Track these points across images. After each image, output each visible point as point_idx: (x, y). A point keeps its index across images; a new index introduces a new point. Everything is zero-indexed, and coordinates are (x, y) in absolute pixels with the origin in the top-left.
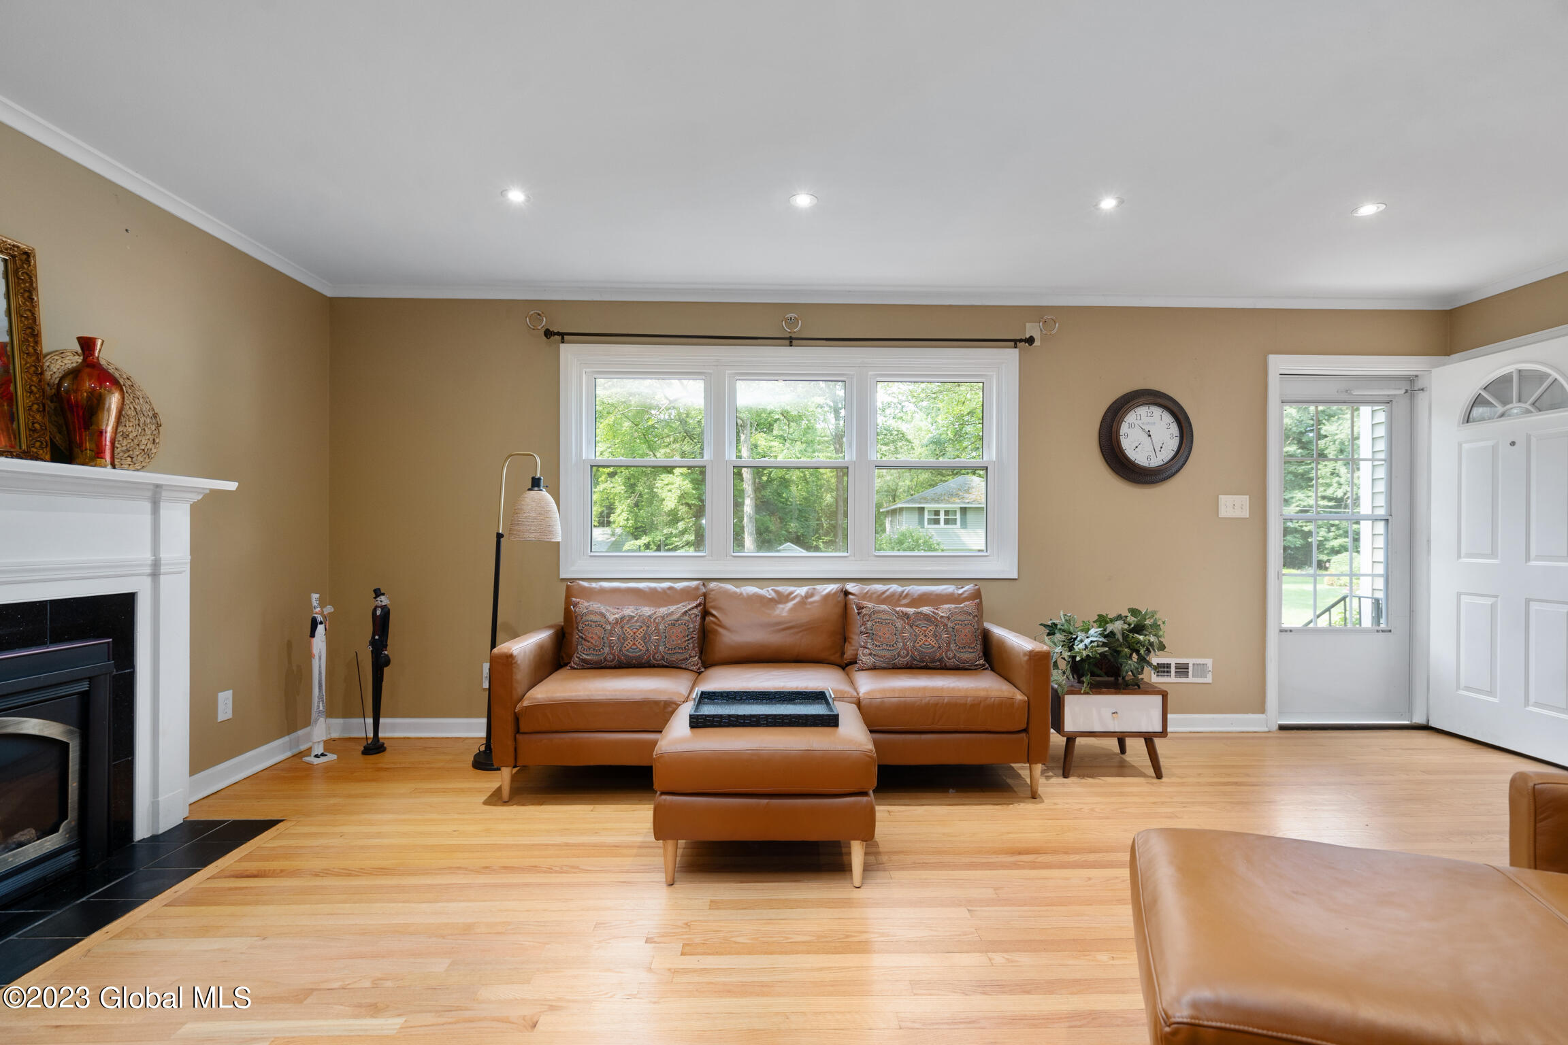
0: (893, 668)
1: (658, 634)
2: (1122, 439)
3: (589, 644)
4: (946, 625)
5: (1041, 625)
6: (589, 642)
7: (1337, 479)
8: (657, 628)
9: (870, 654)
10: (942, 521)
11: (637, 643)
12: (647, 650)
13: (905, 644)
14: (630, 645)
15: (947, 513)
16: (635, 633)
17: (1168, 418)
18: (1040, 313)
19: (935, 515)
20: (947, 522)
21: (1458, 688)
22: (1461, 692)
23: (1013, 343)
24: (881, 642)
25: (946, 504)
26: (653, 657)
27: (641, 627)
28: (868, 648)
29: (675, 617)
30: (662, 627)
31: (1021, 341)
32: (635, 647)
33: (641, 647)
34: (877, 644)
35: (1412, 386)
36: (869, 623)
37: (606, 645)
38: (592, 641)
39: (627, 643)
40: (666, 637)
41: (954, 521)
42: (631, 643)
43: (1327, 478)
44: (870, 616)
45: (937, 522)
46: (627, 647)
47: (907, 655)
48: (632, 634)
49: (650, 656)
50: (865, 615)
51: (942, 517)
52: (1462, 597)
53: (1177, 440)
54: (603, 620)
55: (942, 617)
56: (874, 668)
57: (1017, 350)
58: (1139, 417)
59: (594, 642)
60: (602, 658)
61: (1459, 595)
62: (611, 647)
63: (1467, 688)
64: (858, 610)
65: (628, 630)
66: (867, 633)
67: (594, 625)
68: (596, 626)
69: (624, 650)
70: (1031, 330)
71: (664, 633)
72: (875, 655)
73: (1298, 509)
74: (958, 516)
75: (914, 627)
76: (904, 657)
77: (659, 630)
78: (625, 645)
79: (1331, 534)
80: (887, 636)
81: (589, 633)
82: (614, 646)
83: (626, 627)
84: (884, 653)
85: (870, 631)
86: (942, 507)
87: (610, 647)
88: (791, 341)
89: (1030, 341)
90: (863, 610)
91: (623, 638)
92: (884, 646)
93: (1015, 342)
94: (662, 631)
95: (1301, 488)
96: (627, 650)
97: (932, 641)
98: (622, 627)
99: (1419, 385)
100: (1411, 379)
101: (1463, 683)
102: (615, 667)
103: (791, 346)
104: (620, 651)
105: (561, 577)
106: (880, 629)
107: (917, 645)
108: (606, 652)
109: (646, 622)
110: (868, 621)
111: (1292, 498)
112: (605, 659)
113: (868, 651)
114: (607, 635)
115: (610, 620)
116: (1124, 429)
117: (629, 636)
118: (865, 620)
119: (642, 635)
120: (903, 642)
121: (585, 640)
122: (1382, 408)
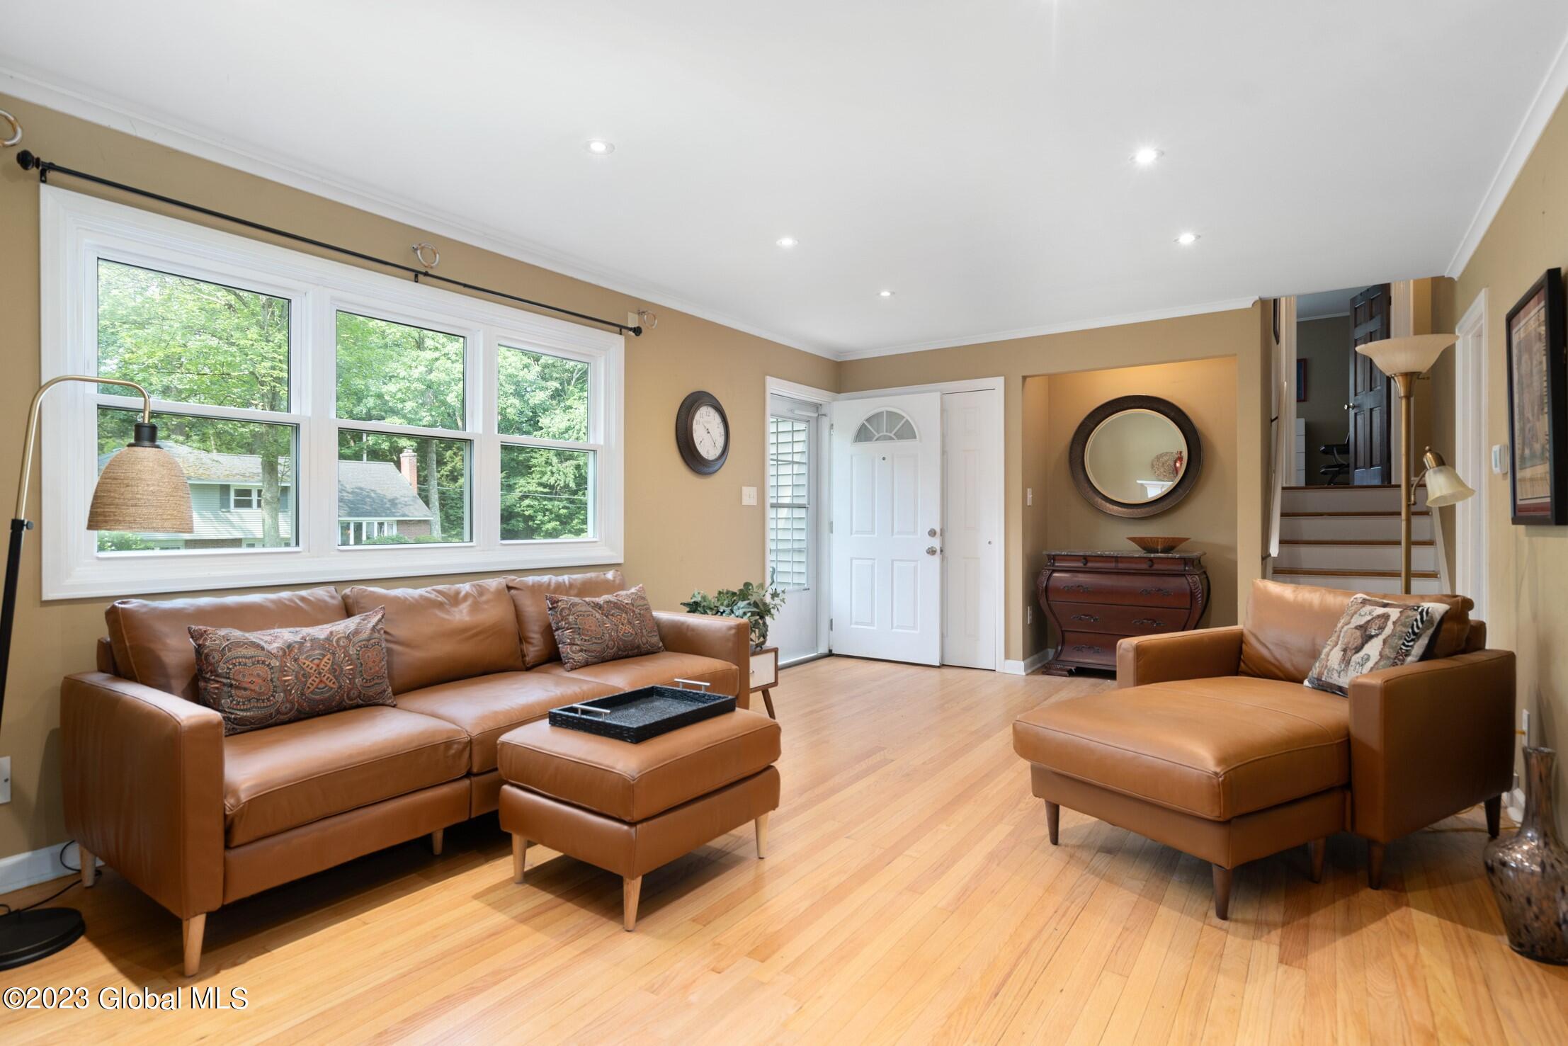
0: (602, 662)
1: (351, 661)
3: (248, 693)
4: (634, 612)
5: (681, 604)
6: (245, 689)
7: (550, 467)
8: (347, 654)
9: (581, 651)
11: (325, 679)
12: (340, 687)
13: (611, 636)
14: (315, 684)
16: (318, 666)
21: (851, 624)
22: (853, 626)
23: (618, 329)
24: (590, 636)
26: (348, 695)
27: (324, 656)
28: (577, 645)
29: (364, 635)
30: (352, 651)
32: (323, 685)
33: (331, 684)
34: (587, 638)
35: (820, 412)
36: (571, 617)
37: (278, 690)
38: (252, 687)
39: (310, 681)
40: (362, 664)
42: (317, 680)
43: (542, 466)
44: (570, 609)
46: (312, 688)
47: (614, 646)
48: (315, 667)
49: (343, 695)
50: (563, 609)
52: (854, 560)
54: (259, 652)
55: (627, 604)
56: (586, 664)
59: (257, 689)
60: (273, 711)
61: (852, 559)
62: (287, 692)
63: (857, 623)
64: (552, 604)
65: (307, 663)
66: (571, 629)
67: (249, 662)
68: (253, 664)
69: (307, 692)
71: (358, 659)
72: (585, 651)
73: (521, 494)
75: (610, 617)
76: (612, 649)
77: (349, 655)
78: (308, 685)
79: (546, 518)
80: (593, 628)
81: (244, 676)
82: (291, 689)
83: (302, 658)
84: (594, 647)
85: (575, 626)
87: (285, 691)
88: (418, 275)
90: (560, 604)
91: (303, 675)
92: (594, 640)
93: (621, 329)
94: (355, 657)
95: (523, 475)
96: (312, 692)
97: (628, 628)
98: (296, 660)
99: (823, 411)
100: (817, 407)
101: (854, 621)
102: (290, 721)
103: (417, 282)
104: (302, 694)
106: (585, 623)
107: (620, 635)
108: (280, 700)
109: (326, 645)
110: (569, 615)
111: (515, 484)
112: (278, 712)
113: (578, 648)
114: (276, 675)
115: (274, 651)
117: (312, 671)
118: (564, 614)
119: (329, 666)
120: (609, 633)
121: (237, 688)
122: (802, 426)
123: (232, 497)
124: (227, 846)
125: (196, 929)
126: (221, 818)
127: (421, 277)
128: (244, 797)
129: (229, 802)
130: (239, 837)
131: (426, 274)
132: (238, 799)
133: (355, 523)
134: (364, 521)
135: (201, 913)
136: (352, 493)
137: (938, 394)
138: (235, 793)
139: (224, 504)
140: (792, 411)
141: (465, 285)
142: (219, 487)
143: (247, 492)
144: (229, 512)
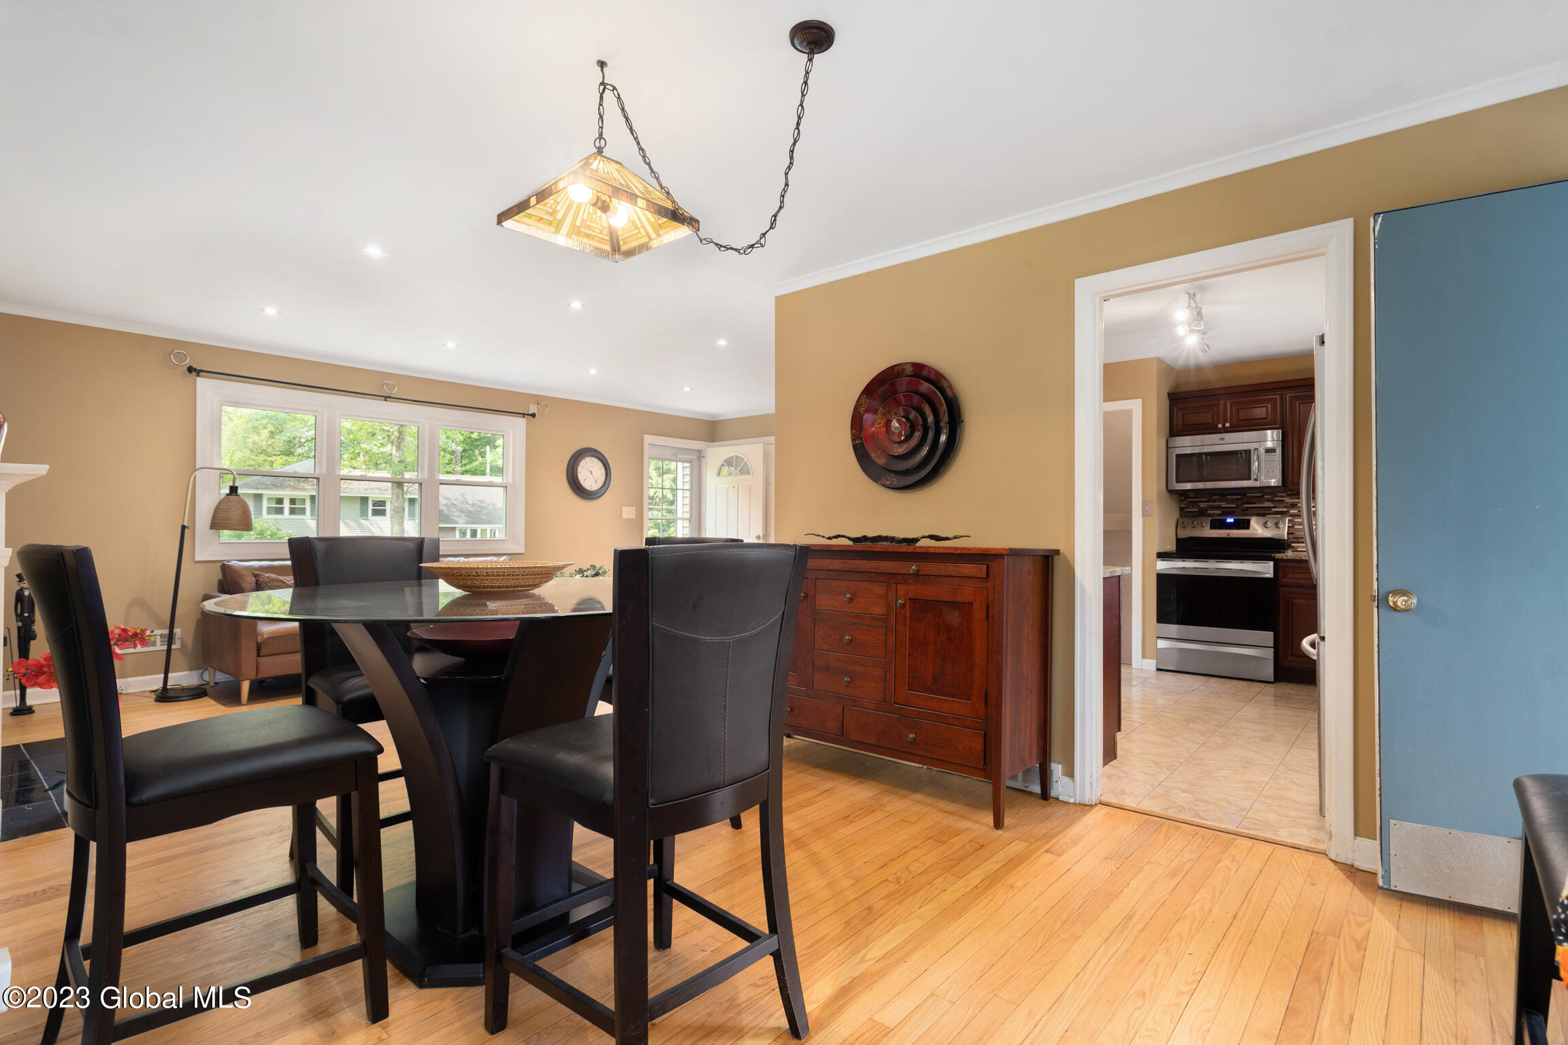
2: (579, 474)
10: (287, 511)
15: (293, 501)
17: (600, 465)
18: (538, 399)
19: (277, 504)
20: (292, 511)
25: (293, 490)
31: (528, 415)
35: (700, 455)
41: (303, 511)
45: (280, 511)
51: (287, 505)
53: (604, 476)
57: (525, 419)
58: (586, 463)
70: (533, 409)
74: (308, 505)
86: (286, 494)
88: (386, 398)
89: (533, 415)
93: (524, 415)
99: (702, 454)
100: (700, 452)
105: (196, 560)
116: (580, 469)
122: (688, 465)
123: (370, 507)
124: (258, 656)
125: (246, 686)
126: (255, 643)
127: (388, 399)
128: (265, 636)
129: (259, 638)
130: (263, 652)
131: (389, 397)
132: (263, 637)
133: (471, 530)
134: (479, 527)
135: (248, 679)
136: (474, 505)
137: (762, 445)
138: (262, 635)
139: (364, 514)
140: (675, 455)
141: (413, 401)
142: (359, 499)
143: (383, 503)
144: (367, 519)
